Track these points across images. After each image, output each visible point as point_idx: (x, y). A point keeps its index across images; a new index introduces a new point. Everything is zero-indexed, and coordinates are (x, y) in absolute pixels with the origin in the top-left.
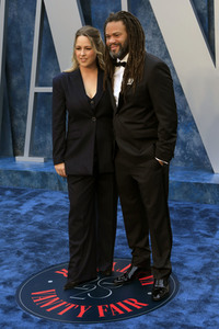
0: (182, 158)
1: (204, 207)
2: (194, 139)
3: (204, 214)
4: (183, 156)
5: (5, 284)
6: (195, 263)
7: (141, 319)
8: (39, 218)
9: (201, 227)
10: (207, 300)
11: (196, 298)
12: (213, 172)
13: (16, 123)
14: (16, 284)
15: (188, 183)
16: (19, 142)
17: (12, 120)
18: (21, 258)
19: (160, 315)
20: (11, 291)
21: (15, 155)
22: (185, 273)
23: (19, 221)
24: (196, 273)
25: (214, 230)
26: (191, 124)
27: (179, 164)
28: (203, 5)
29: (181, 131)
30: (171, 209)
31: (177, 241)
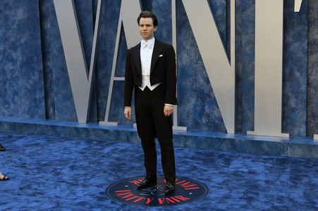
0: (207, 124)
1: (221, 153)
2: (215, 112)
3: (221, 156)
4: (207, 123)
5: (98, 186)
6: (219, 179)
7: (187, 205)
8: (116, 155)
9: (220, 162)
10: (227, 197)
11: (220, 196)
12: (226, 132)
13: (100, 101)
14: (105, 187)
15: (211, 138)
16: (101, 113)
17: (97, 100)
18: (106, 174)
19: (198, 203)
20: (103, 190)
22: (212, 184)
23: (103, 157)
24: (219, 184)
25: (229, 164)
26: (214, 102)
27: (205, 128)
28: (223, 27)
29: (206, 107)
30: (201, 153)
31: (206, 169)
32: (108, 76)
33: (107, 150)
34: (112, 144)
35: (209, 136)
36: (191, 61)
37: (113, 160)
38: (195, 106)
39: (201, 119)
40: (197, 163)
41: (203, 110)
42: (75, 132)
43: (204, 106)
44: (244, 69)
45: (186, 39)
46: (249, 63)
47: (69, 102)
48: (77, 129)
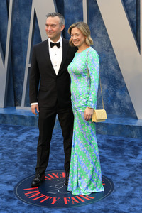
0: (118, 110)
1: (131, 140)
2: (126, 98)
3: (131, 144)
5: (7, 183)
6: (124, 173)
7: (90, 206)
8: (30, 144)
9: (128, 152)
10: (130, 196)
11: (124, 195)
12: (137, 119)
13: (17, 85)
14: (14, 184)
15: (122, 125)
16: (18, 98)
17: (14, 84)
18: (18, 168)
19: (101, 204)
20: (11, 188)
21: (16, 105)
22: (118, 179)
23: (17, 146)
24: (124, 179)
25: (137, 154)
26: (124, 89)
27: (117, 113)
28: (134, 15)
29: (118, 93)
30: (111, 141)
31: (113, 160)
32: (23, 62)
33: (22, 138)
34: (27, 130)
35: (120, 123)
36: (102, 48)
37: (26, 150)
38: (107, 92)
39: (113, 104)
40: (106, 153)
41: (114, 96)
43: (115, 92)
45: (98, 27)
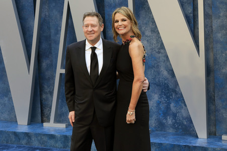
0: (173, 126)
2: (183, 111)
4: (174, 124)
13: (44, 96)
15: (179, 146)
16: (46, 111)
17: (41, 95)
21: (43, 122)
26: (180, 100)
27: (171, 131)
28: (190, 10)
29: (172, 105)
32: (53, 67)
35: (176, 143)
36: (152, 49)
38: (159, 104)
39: (166, 119)
41: (168, 108)
42: (13, 138)
43: (169, 104)
44: (215, 59)
45: (146, 24)
46: (222, 52)
47: (6, 99)
48: (16, 134)
